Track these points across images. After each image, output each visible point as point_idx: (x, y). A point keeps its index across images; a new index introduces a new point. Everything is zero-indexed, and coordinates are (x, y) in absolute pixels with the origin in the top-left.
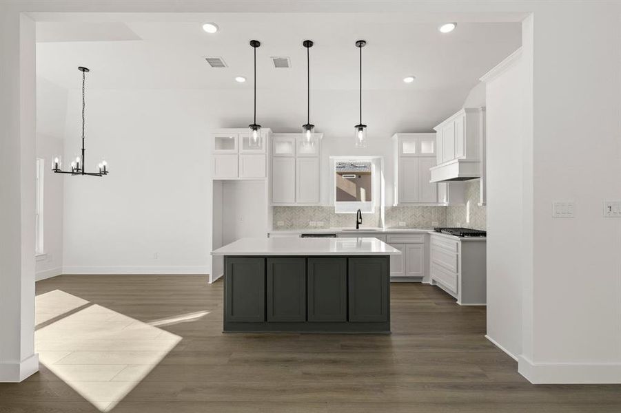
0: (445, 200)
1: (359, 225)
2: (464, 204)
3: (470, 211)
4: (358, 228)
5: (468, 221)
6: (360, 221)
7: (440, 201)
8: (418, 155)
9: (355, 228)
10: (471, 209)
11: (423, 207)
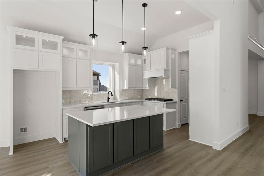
0: (147, 86)
1: (109, 99)
2: (154, 88)
3: (157, 91)
4: (108, 101)
5: (156, 95)
6: (109, 98)
7: (143, 86)
8: (136, 65)
9: (107, 101)
10: (158, 90)
11: (134, 89)
